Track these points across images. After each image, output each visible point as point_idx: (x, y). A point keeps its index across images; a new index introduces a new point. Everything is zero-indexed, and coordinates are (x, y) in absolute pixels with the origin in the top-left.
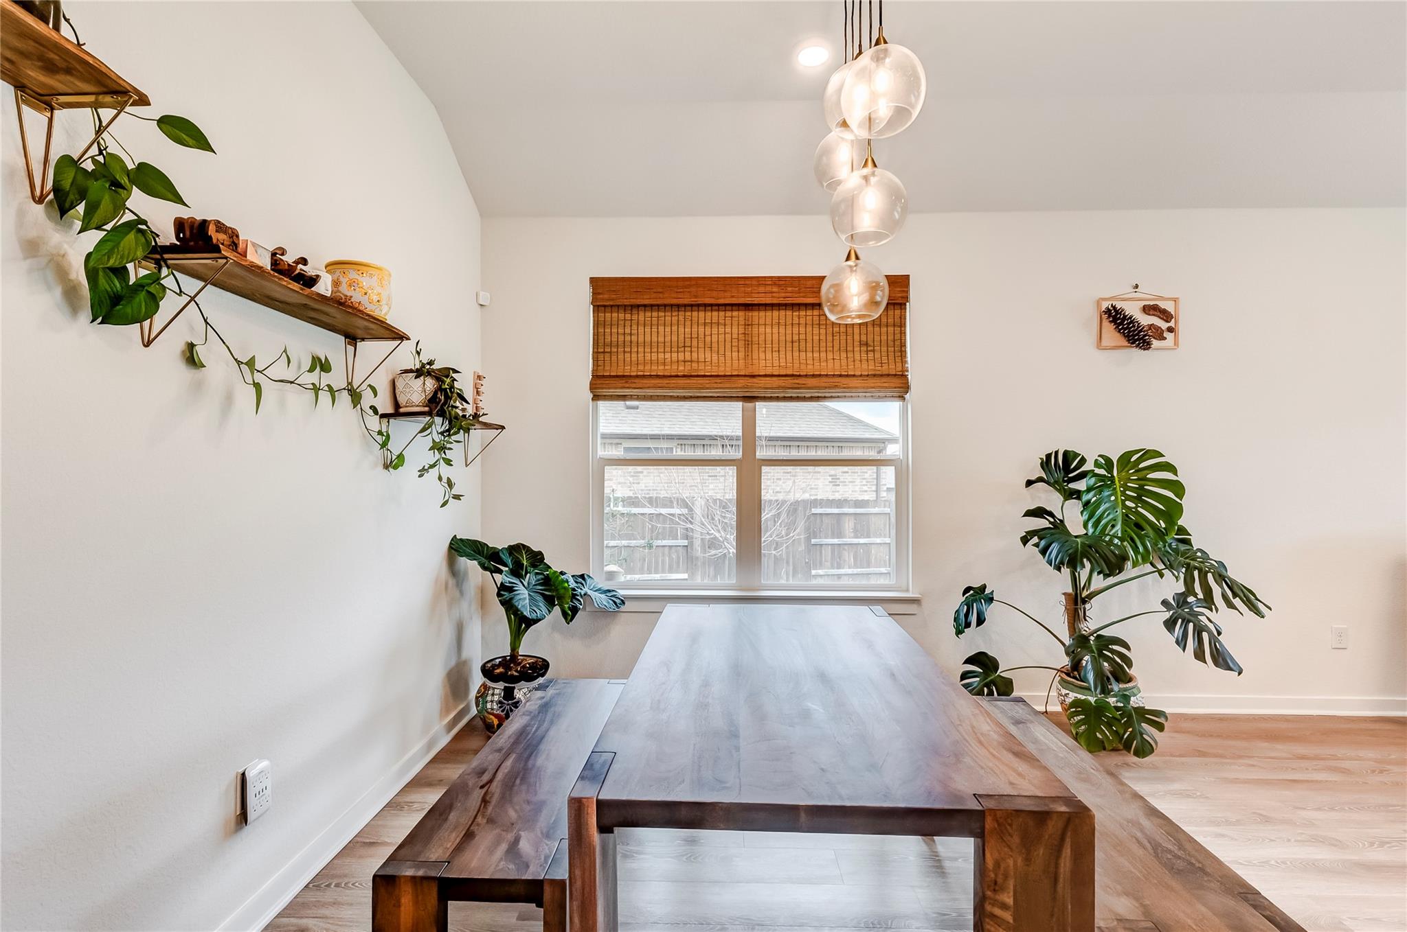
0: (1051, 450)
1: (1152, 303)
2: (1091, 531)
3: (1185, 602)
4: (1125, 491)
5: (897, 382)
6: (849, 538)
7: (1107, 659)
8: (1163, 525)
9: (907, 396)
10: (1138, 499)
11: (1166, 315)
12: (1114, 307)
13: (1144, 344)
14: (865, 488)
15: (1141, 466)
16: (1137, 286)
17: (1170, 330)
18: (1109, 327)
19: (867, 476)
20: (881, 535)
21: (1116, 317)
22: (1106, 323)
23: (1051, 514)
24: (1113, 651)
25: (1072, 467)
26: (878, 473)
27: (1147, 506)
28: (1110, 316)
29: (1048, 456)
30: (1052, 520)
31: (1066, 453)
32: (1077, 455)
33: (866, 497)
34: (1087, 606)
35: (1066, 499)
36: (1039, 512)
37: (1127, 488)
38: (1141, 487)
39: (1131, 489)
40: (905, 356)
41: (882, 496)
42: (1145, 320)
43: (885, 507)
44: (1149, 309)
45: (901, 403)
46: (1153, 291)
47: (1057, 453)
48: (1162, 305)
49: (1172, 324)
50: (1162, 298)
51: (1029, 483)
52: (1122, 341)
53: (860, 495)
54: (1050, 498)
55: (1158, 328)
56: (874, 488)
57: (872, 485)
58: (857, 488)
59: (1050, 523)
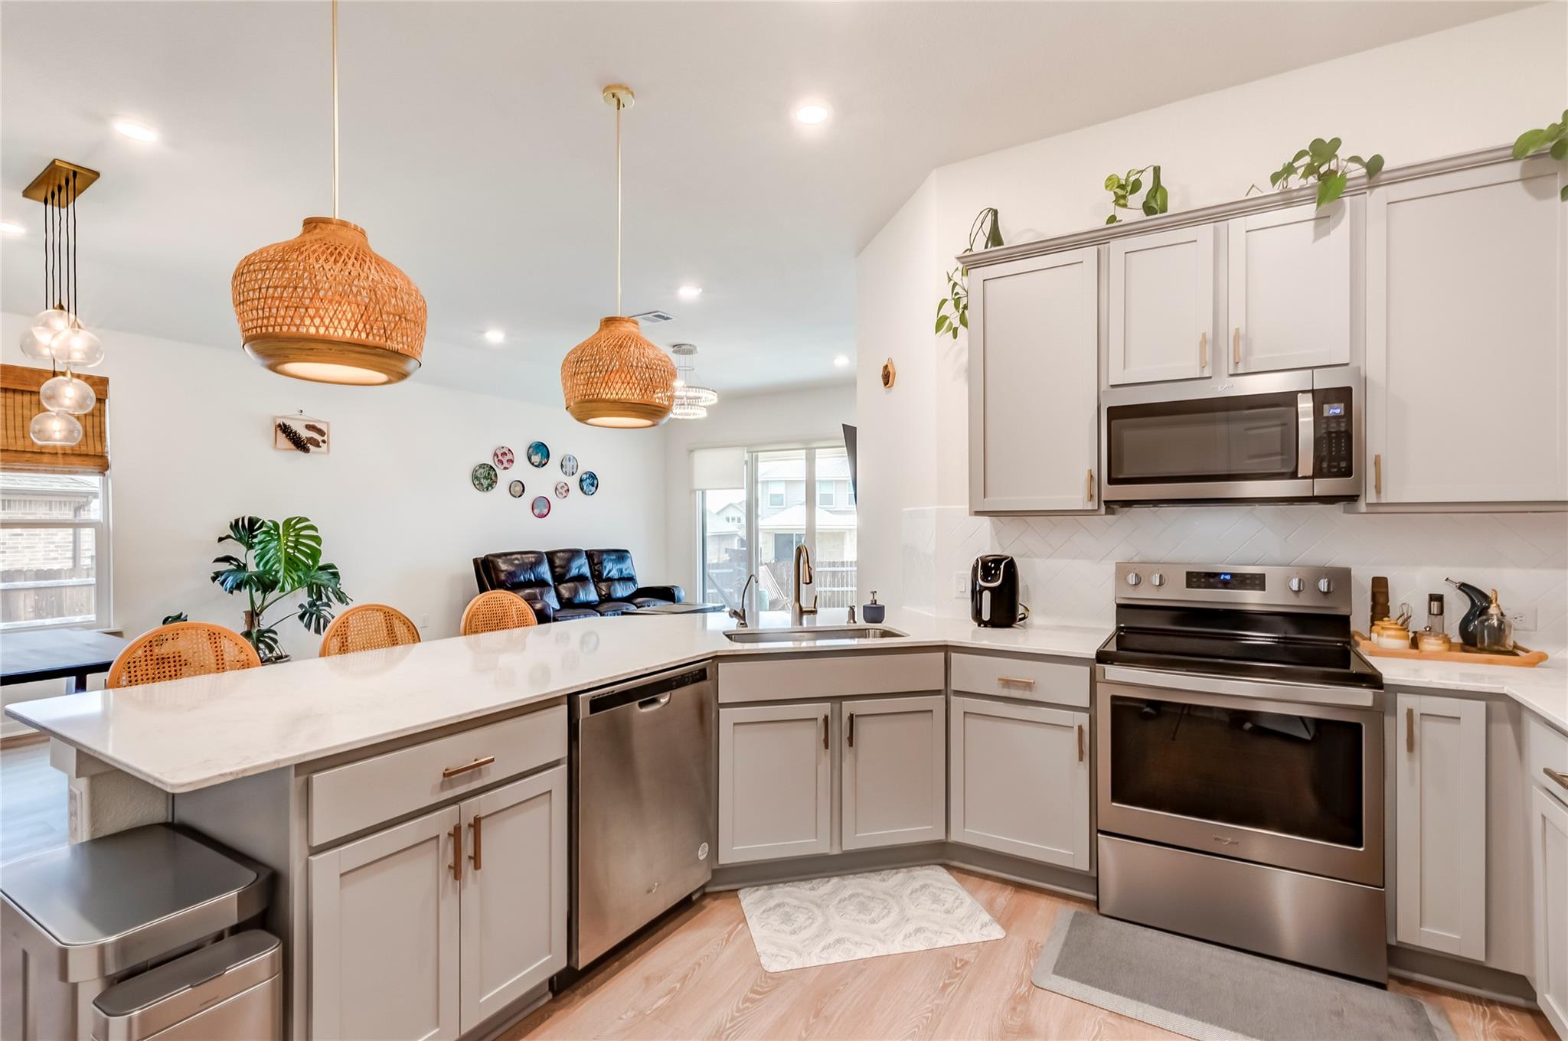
0: (239, 516)
1: (311, 423)
2: (261, 569)
3: (315, 605)
4: (287, 542)
5: (98, 461)
6: (26, 620)
7: (264, 642)
8: (311, 564)
9: (107, 473)
10: (295, 548)
11: (321, 432)
12: (283, 424)
13: (306, 450)
14: (53, 555)
15: (297, 527)
16: (301, 411)
17: (324, 442)
18: (281, 436)
19: (56, 539)
20: (82, 612)
21: (285, 429)
22: (279, 433)
23: (236, 560)
24: (266, 637)
25: (256, 527)
26: (75, 535)
27: (300, 551)
28: (281, 429)
29: (237, 521)
30: (236, 563)
31: (250, 519)
32: (258, 520)
33: (56, 566)
34: (261, 618)
35: (248, 550)
36: (227, 559)
37: (288, 541)
38: (297, 540)
39: (291, 541)
40: (105, 441)
41: (82, 564)
42: (305, 434)
43: (88, 576)
44: (309, 427)
45: (101, 477)
46: (313, 415)
47: (243, 519)
48: (319, 426)
49: (325, 438)
50: (319, 421)
51: (221, 539)
52: (292, 446)
53: (44, 563)
54: (237, 550)
55: (316, 440)
56: (70, 554)
57: (67, 550)
58: (40, 555)
59: (235, 565)
